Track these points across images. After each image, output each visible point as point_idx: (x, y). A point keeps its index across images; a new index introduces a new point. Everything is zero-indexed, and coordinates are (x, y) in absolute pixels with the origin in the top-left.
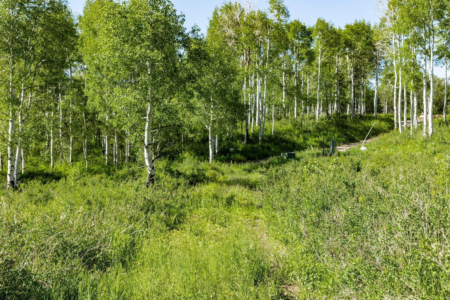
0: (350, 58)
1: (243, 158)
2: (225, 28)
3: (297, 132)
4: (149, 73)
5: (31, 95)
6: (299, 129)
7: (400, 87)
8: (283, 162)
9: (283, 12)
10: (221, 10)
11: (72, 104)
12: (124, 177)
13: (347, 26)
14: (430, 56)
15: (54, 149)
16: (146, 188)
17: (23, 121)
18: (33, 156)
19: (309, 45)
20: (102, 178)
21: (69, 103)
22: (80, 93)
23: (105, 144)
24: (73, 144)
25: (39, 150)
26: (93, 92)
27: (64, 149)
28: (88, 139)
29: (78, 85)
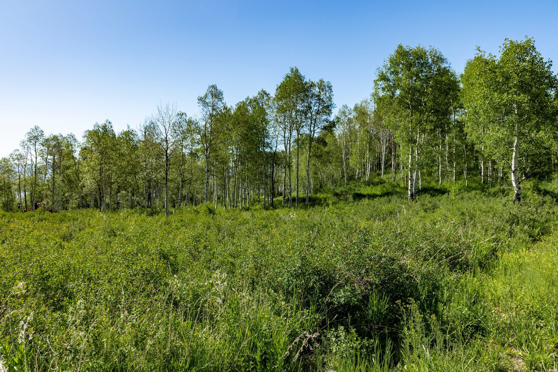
4: (516, 113)
5: (424, 136)
11: (456, 139)
12: (495, 195)
15: (442, 172)
16: (513, 204)
17: (418, 154)
18: (428, 176)
20: (477, 194)
21: (453, 138)
22: (462, 131)
23: (481, 168)
24: (456, 167)
25: (432, 172)
26: (471, 129)
27: (450, 171)
28: (467, 164)
29: (460, 125)
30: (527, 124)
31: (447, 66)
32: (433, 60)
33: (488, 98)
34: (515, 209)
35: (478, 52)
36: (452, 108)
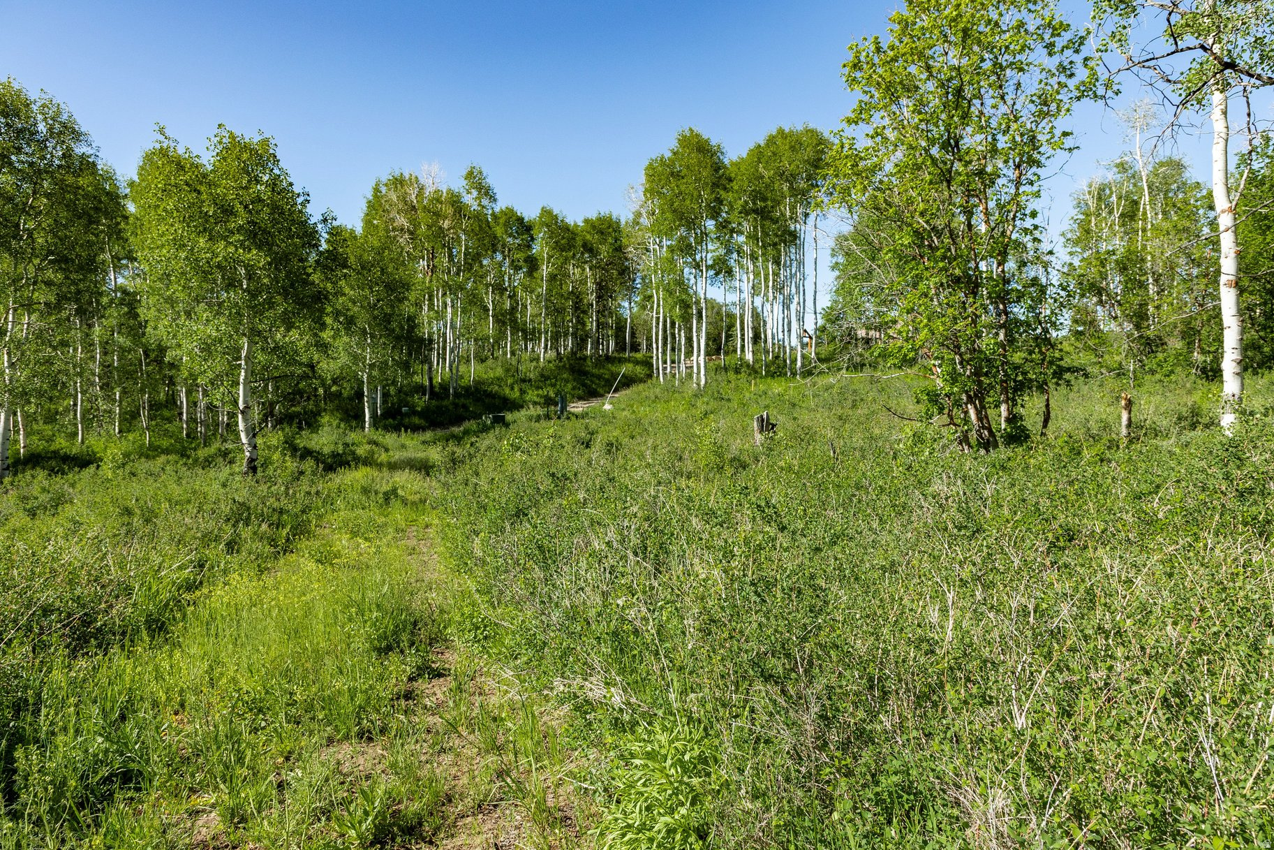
0: (590, 269)
1: (423, 422)
2: (393, 214)
3: (509, 381)
4: (245, 287)
5: (29, 318)
6: (513, 376)
7: (661, 316)
8: (485, 429)
9: (487, 194)
10: (386, 185)
11: (119, 333)
12: (208, 463)
13: (586, 221)
14: (702, 271)
15: (85, 411)
16: (241, 480)
17: (12, 365)
18: (45, 423)
19: (529, 247)
20: (168, 462)
21: (113, 332)
22: (133, 314)
23: (182, 402)
24: (121, 401)
25: (57, 413)
26: (156, 313)
27: (105, 411)
28: (150, 394)
29: (129, 300)
30: (267, 314)
31: (91, 152)
32: (51, 129)
33: (184, 245)
34: (245, 492)
35: (162, 138)
36: (107, 256)
